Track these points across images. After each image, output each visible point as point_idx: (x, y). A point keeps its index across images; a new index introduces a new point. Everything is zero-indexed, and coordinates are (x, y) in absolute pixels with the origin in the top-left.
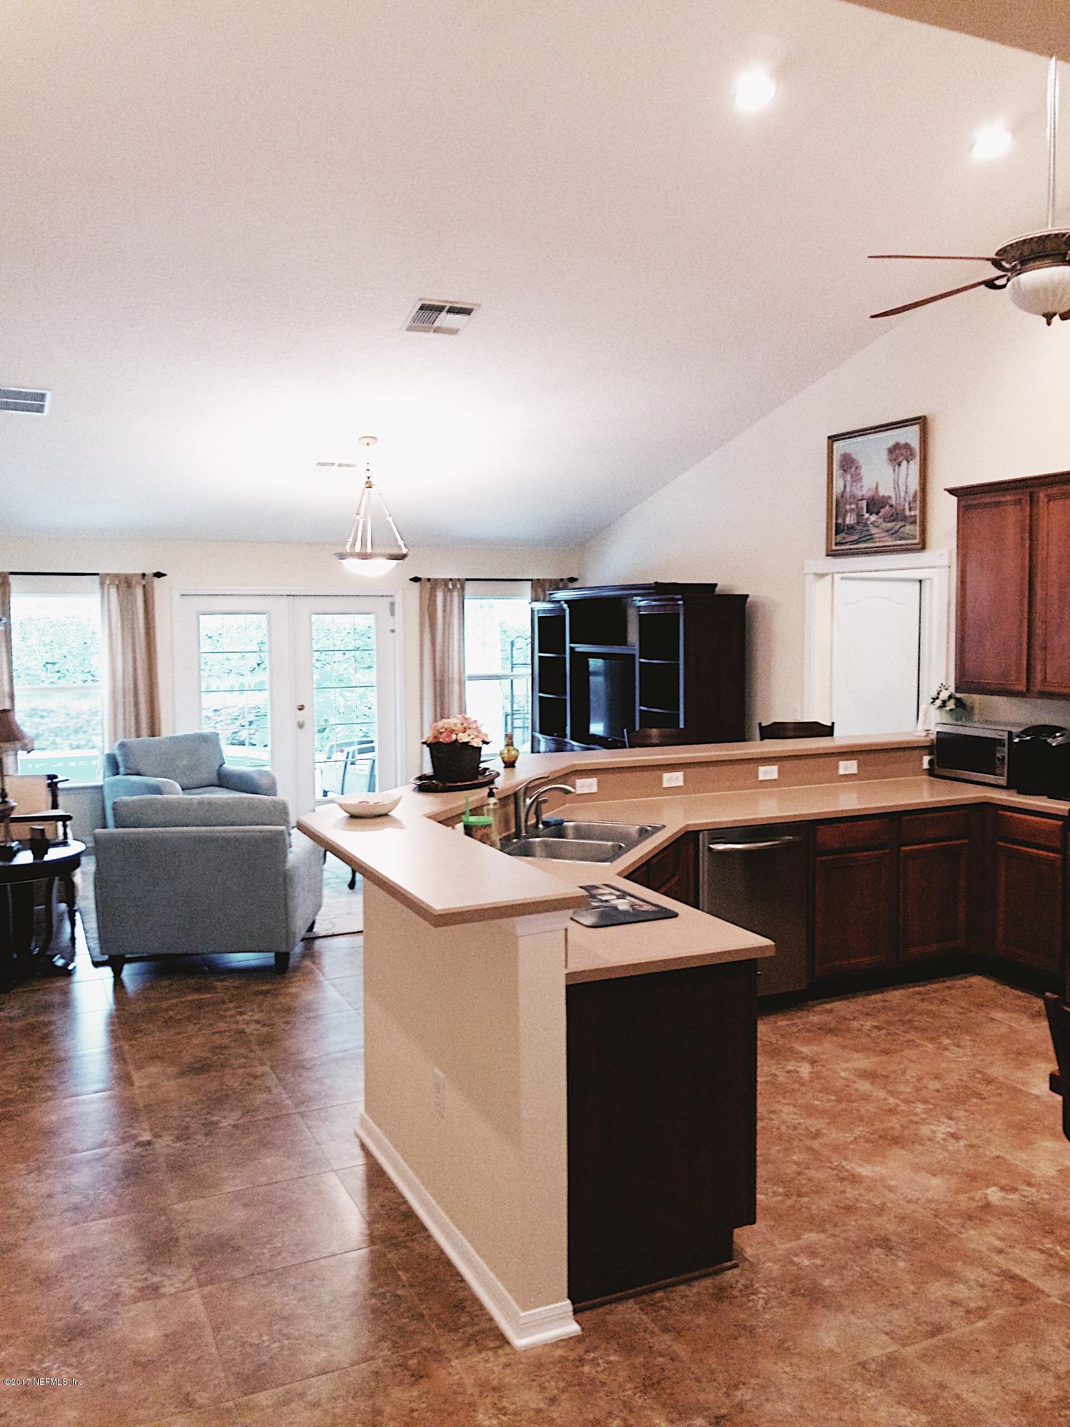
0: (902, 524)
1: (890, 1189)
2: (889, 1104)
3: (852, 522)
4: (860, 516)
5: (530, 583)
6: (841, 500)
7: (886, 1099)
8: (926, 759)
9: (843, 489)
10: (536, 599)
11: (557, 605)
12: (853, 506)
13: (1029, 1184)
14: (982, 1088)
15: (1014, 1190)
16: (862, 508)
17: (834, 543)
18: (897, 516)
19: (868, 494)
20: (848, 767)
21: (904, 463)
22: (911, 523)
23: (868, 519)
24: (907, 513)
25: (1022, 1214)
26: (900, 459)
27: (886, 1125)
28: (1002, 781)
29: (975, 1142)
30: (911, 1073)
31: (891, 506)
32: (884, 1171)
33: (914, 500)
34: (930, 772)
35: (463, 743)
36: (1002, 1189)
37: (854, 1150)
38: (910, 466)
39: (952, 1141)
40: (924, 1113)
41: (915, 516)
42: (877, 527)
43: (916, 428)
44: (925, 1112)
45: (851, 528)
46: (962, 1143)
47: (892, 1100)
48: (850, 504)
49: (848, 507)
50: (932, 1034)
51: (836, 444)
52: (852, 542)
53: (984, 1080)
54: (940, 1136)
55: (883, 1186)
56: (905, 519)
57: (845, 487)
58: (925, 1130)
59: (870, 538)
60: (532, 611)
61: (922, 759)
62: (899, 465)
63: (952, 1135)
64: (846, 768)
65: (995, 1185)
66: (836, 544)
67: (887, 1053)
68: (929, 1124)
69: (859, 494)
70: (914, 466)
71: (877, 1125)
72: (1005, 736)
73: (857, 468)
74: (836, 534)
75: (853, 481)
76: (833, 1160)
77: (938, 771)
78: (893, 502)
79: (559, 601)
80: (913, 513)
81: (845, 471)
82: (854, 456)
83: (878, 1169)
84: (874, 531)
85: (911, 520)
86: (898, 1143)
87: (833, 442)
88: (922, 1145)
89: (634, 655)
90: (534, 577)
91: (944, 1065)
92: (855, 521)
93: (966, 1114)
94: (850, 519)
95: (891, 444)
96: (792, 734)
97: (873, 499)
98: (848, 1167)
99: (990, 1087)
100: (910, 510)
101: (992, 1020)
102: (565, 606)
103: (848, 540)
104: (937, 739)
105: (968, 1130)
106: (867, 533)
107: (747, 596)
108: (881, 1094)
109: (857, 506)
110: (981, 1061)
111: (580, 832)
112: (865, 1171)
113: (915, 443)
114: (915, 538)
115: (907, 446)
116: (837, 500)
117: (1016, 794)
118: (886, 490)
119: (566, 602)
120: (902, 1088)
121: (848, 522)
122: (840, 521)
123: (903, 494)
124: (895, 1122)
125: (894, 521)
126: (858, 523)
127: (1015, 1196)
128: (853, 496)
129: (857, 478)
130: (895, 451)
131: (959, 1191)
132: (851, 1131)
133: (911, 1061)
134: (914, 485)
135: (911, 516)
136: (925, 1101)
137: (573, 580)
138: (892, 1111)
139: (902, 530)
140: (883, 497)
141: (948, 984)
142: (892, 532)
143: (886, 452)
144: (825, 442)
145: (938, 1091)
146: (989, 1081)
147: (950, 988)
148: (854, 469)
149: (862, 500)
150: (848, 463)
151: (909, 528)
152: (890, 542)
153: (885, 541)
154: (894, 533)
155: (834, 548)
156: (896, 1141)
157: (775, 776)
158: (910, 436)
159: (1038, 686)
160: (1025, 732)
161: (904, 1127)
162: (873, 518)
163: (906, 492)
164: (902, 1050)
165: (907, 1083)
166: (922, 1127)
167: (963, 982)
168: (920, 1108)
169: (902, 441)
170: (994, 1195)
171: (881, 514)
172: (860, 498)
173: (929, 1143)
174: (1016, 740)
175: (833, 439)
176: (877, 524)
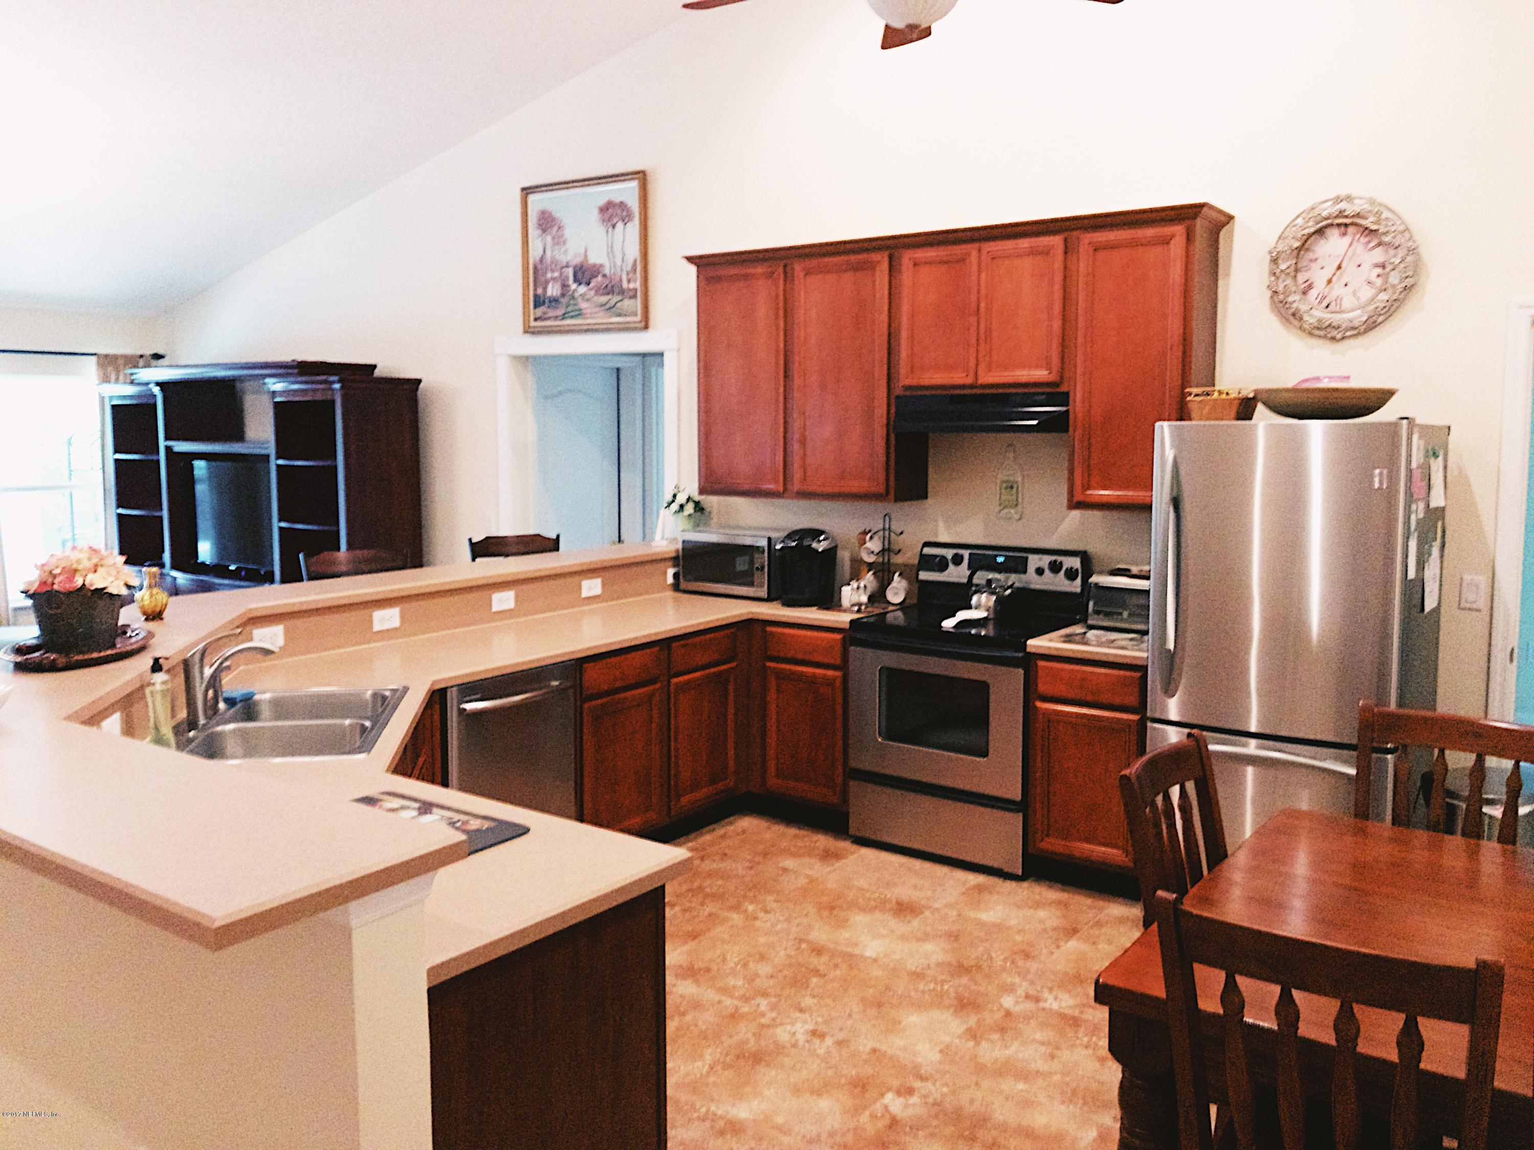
0: (619, 298)
1: (781, 1129)
2: (726, 1007)
3: (554, 294)
4: (565, 286)
5: (94, 358)
6: (539, 266)
7: (719, 1002)
8: (671, 572)
9: (541, 252)
10: (106, 379)
11: (143, 388)
12: (556, 274)
13: (922, 1078)
14: (815, 961)
15: (910, 1091)
16: (567, 278)
17: (532, 318)
18: (612, 288)
19: (577, 261)
20: (592, 587)
21: (620, 225)
22: (631, 298)
23: (575, 291)
24: (625, 285)
25: (935, 1122)
26: (615, 220)
27: (736, 1039)
28: (763, 592)
29: (841, 1036)
30: (732, 960)
31: (604, 276)
32: (764, 1106)
33: (634, 270)
34: (676, 587)
35: (96, 589)
36: (899, 1093)
37: (714, 1083)
38: (627, 230)
39: (817, 1041)
40: (772, 1009)
41: (636, 290)
42: (588, 300)
43: (634, 184)
44: (773, 1007)
45: (554, 301)
46: (829, 1041)
47: (728, 1002)
48: (553, 271)
49: (549, 275)
50: (732, 901)
51: (532, 198)
52: (556, 318)
53: (813, 951)
54: (801, 1037)
55: (772, 1128)
56: (622, 292)
57: (544, 251)
58: (782, 1034)
59: (580, 314)
60: (102, 399)
61: (666, 573)
62: (614, 226)
63: (814, 1033)
64: (590, 589)
65: (889, 1089)
66: (536, 320)
67: (695, 938)
68: (782, 1024)
69: (563, 259)
70: (634, 228)
71: (727, 1042)
72: (764, 543)
73: (559, 228)
74: (536, 307)
75: (554, 245)
76: (698, 1105)
77: (683, 585)
78: (607, 271)
79: (147, 384)
80: (632, 286)
81: (544, 231)
82: (556, 214)
83: (755, 1104)
84: (583, 305)
85: (631, 294)
86: (761, 1060)
87: (527, 194)
88: (788, 1056)
89: (268, 456)
90: (102, 351)
91: (762, 940)
92: (559, 294)
93: (815, 1001)
94: (553, 290)
95: (602, 202)
96: (514, 551)
97: (582, 267)
98: (720, 1112)
99: (824, 959)
100: (629, 281)
101: (785, 870)
102: (156, 390)
103: (550, 315)
104: (683, 549)
105: (826, 1022)
106: (576, 308)
107: (419, 381)
108: (710, 995)
109: (561, 274)
110: (798, 925)
111: (282, 708)
112: (742, 1112)
113: (634, 204)
114: (636, 315)
115: (622, 205)
116: (535, 268)
117: (779, 606)
118: (596, 257)
119: (158, 384)
120: (731, 981)
121: (549, 292)
122: (540, 291)
123: (619, 262)
124: (744, 1032)
125: (608, 294)
126: (563, 295)
127: (915, 1100)
128: (554, 262)
129: (559, 241)
130: (608, 209)
131: (857, 1110)
132: (701, 1056)
133: (724, 942)
134: (633, 251)
135: (630, 290)
136: (765, 994)
137: (158, 357)
138: (735, 1016)
139: (619, 304)
140: (595, 265)
141: (720, 831)
142: (607, 307)
143: (596, 211)
144: (517, 195)
145: (772, 977)
146: (818, 951)
147: (723, 837)
148: (555, 229)
149: (567, 266)
150: (547, 222)
151: (627, 304)
152: (603, 318)
153: (599, 318)
154: (610, 309)
155: (533, 324)
156: (758, 1058)
157: (511, 604)
158: (627, 192)
159: (796, 486)
160: (790, 536)
161: (758, 1036)
162: (582, 289)
163: (623, 261)
164: (708, 930)
165: (733, 972)
166: (779, 1031)
167: (731, 828)
168: (763, 1004)
169: (617, 199)
170: (894, 1103)
171: (592, 285)
172: (564, 264)
173: (793, 1050)
174: (778, 547)
175: (527, 191)
176: (588, 296)
